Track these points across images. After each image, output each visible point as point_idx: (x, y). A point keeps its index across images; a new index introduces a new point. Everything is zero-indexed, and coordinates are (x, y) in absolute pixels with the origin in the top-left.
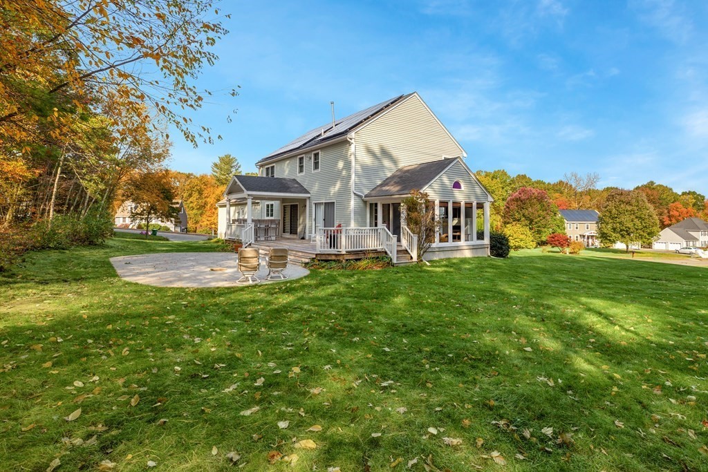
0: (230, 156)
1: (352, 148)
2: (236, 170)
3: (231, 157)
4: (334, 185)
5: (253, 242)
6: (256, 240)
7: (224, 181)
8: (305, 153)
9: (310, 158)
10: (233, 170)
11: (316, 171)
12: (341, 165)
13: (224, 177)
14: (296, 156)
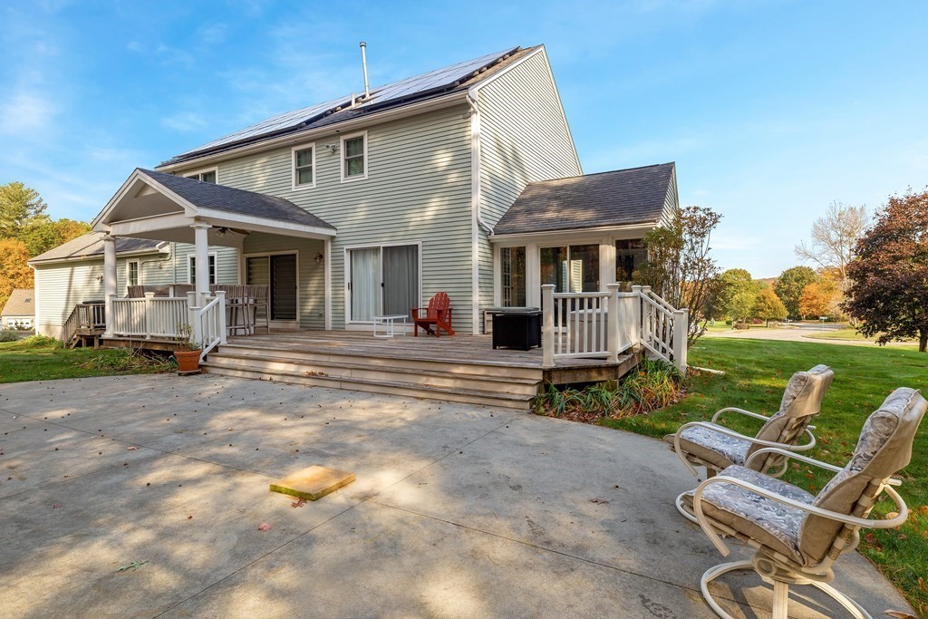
0: (22, 185)
1: (476, 124)
2: (36, 212)
3: (24, 189)
4: (422, 205)
5: (224, 342)
6: (232, 335)
7: (9, 231)
8: (316, 140)
9: (335, 151)
10: (31, 212)
11: (355, 178)
12: (443, 159)
13: (11, 224)
14: (287, 147)
